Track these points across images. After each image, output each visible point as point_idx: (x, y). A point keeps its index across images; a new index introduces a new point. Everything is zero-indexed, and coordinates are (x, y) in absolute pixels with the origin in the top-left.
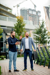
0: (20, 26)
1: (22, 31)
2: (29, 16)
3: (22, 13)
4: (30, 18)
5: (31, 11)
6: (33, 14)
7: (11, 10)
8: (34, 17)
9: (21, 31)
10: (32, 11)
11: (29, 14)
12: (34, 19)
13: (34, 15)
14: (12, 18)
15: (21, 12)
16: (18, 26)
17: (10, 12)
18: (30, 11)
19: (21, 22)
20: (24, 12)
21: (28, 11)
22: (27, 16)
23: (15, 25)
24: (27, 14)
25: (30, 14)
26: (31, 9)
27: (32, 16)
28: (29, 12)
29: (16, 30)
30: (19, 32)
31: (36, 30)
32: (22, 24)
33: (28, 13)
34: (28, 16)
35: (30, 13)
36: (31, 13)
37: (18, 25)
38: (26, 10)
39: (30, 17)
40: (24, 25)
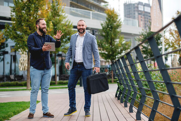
0: (111, 28)
1: (115, 35)
2: (139, 14)
3: (126, 10)
4: (140, 18)
5: (142, 7)
6: (146, 10)
7: (106, 4)
8: (147, 15)
9: (112, 36)
10: (144, 6)
11: (138, 11)
12: (146, 19)
13: (147, 12)
14: (99, 13)
15: (125, 8)
16: (108, 27)
17: (105, 7)
18: (139, 6)
19: (113, 20)
20: (129, 8)
21: (136, 5)
22: (134, 14)
23: (102, 25)
24: (134, 11)
25: (140, 11)
26: (142, 3)
27: (144, 15)
28: (138, 8)
29: (104, 34)
30: (109, 37)
31: (143, 35)
32: (115, 24)
33: (136, 9)
34: (136, 14)
35: (140, 9)
36: (142, 10)
37: (108, 25)
38: (134, 4)
39: (140, 16)
40: (118, 26)
